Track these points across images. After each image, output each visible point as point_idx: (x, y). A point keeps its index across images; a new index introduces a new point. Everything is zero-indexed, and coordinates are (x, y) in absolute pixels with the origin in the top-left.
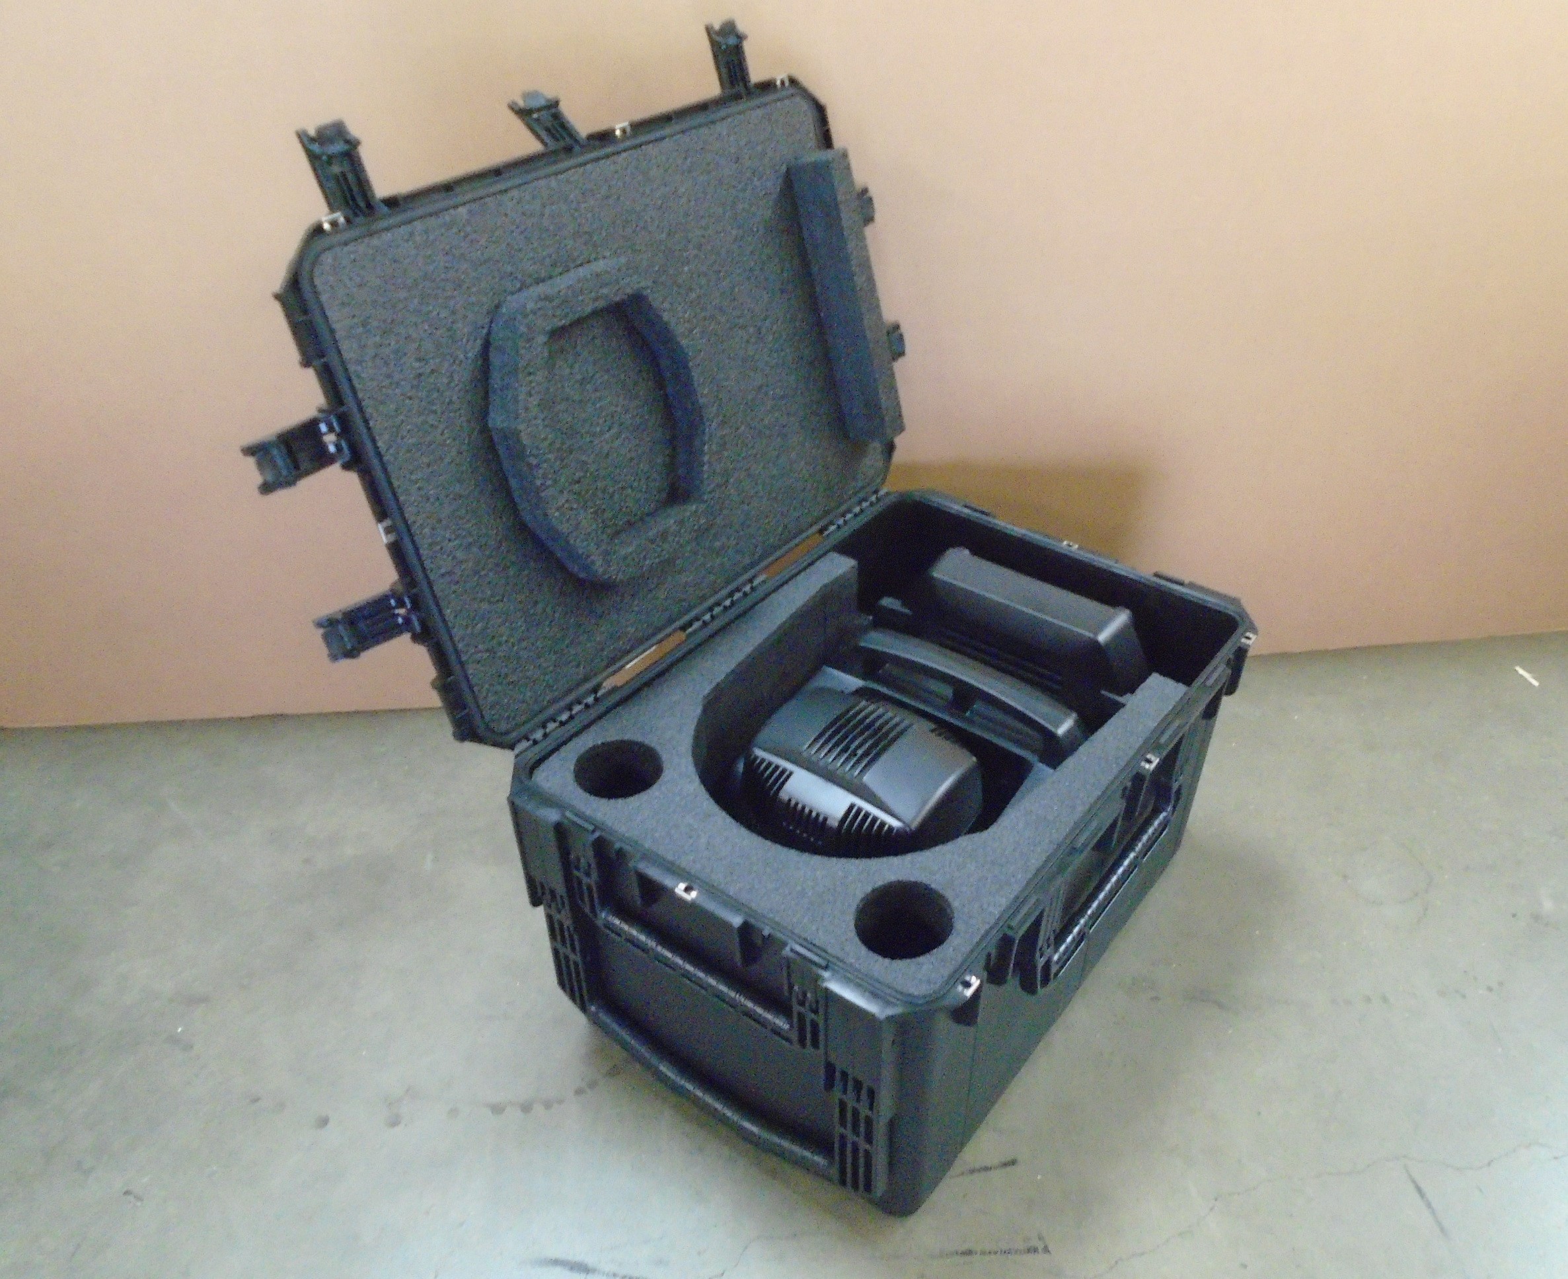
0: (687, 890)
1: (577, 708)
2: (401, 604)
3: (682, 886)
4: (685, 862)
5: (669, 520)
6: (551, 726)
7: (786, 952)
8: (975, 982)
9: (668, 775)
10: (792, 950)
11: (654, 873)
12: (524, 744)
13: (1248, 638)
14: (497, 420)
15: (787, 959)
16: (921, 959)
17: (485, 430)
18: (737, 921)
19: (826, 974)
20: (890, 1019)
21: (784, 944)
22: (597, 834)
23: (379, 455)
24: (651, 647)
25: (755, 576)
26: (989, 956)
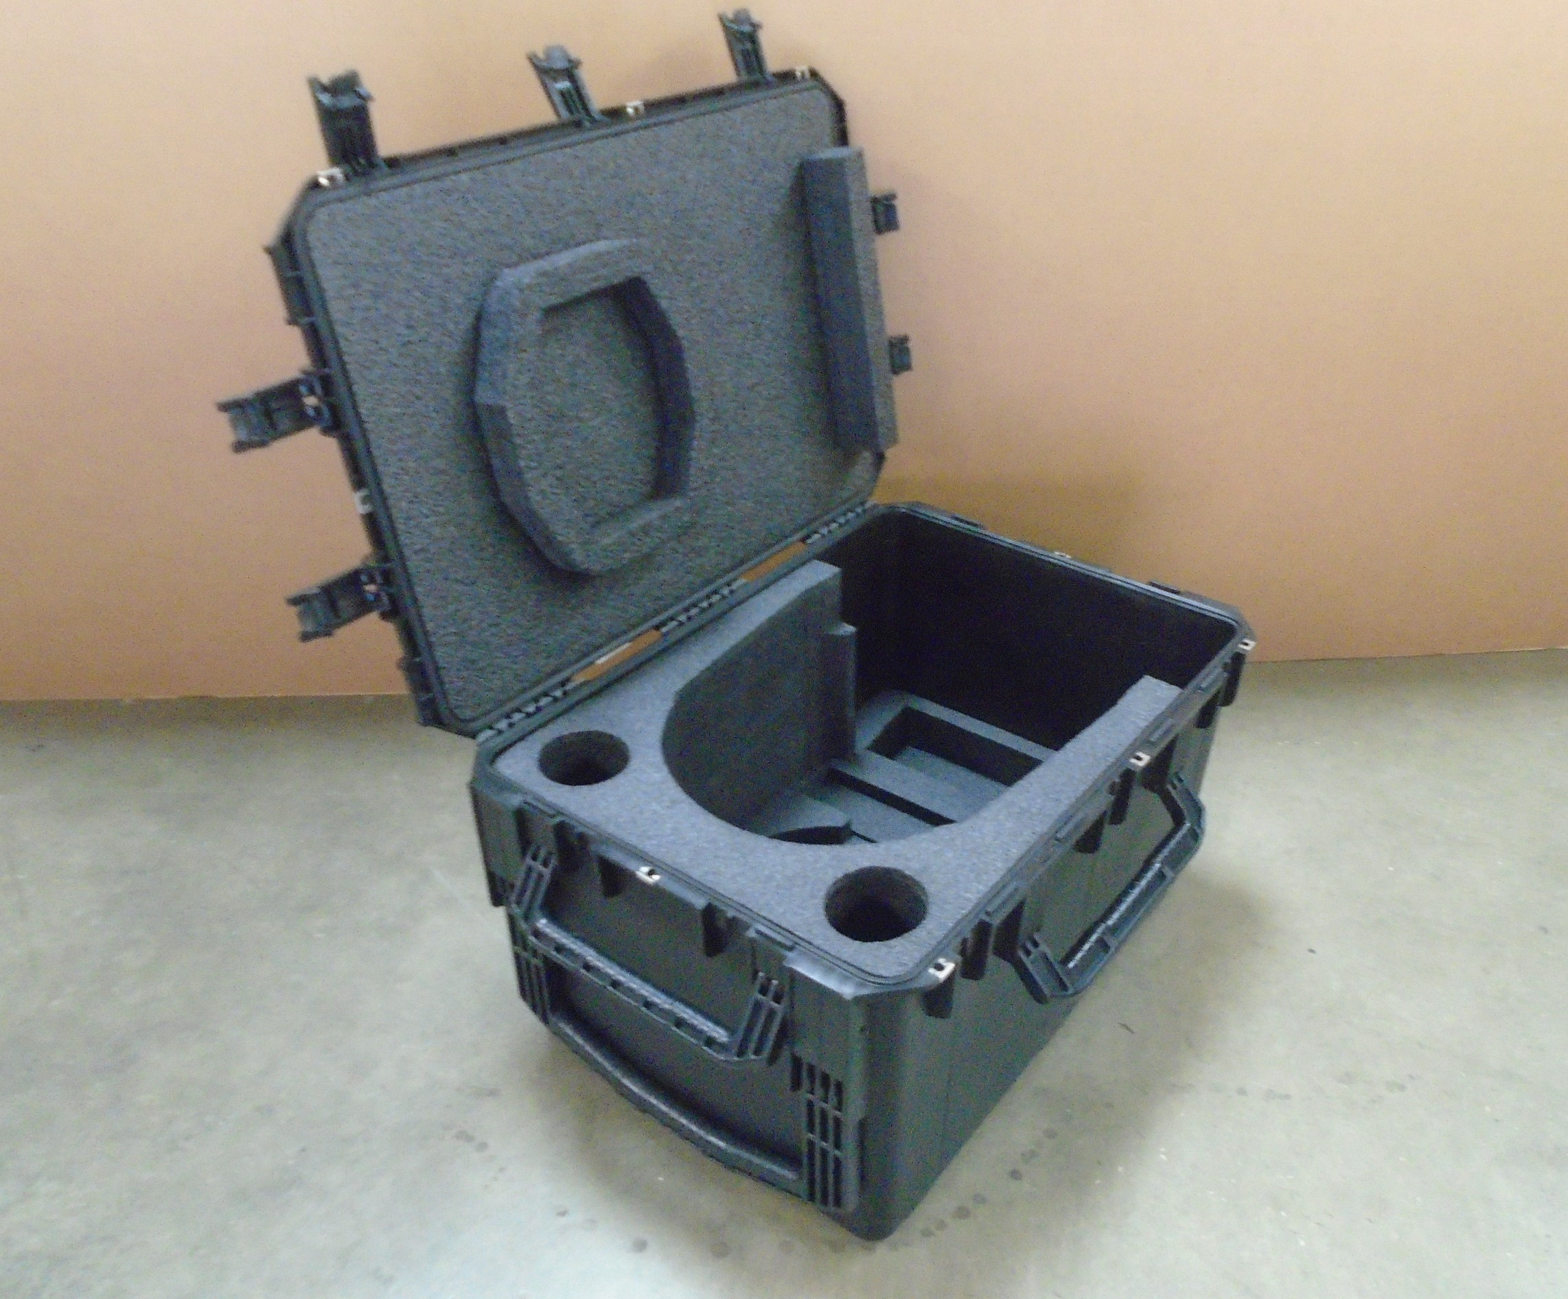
0: (651, 873)
1: (544, 701)
2: (372, 580)
3: (645, 869)
4: (649, 846)
5: (653, 513)
6: (517, 717)
7: (751, 934)
8: (949, 967)
9: (634, 764)
10: (758, 932)
11: (616, 856)
12: (487, 733)
13: (1246, 644)
14: (484, 395)
15: (752, 941)
16: (893, 942)
17: (471, 404)
18: (700, 902)
19: (790, 955)
20: (858, 1000)
21: (748, 924)
22: (558, 819)
23: (361, 422)
24: (624, 643)
25: (735, 580)
26: (965, 941)
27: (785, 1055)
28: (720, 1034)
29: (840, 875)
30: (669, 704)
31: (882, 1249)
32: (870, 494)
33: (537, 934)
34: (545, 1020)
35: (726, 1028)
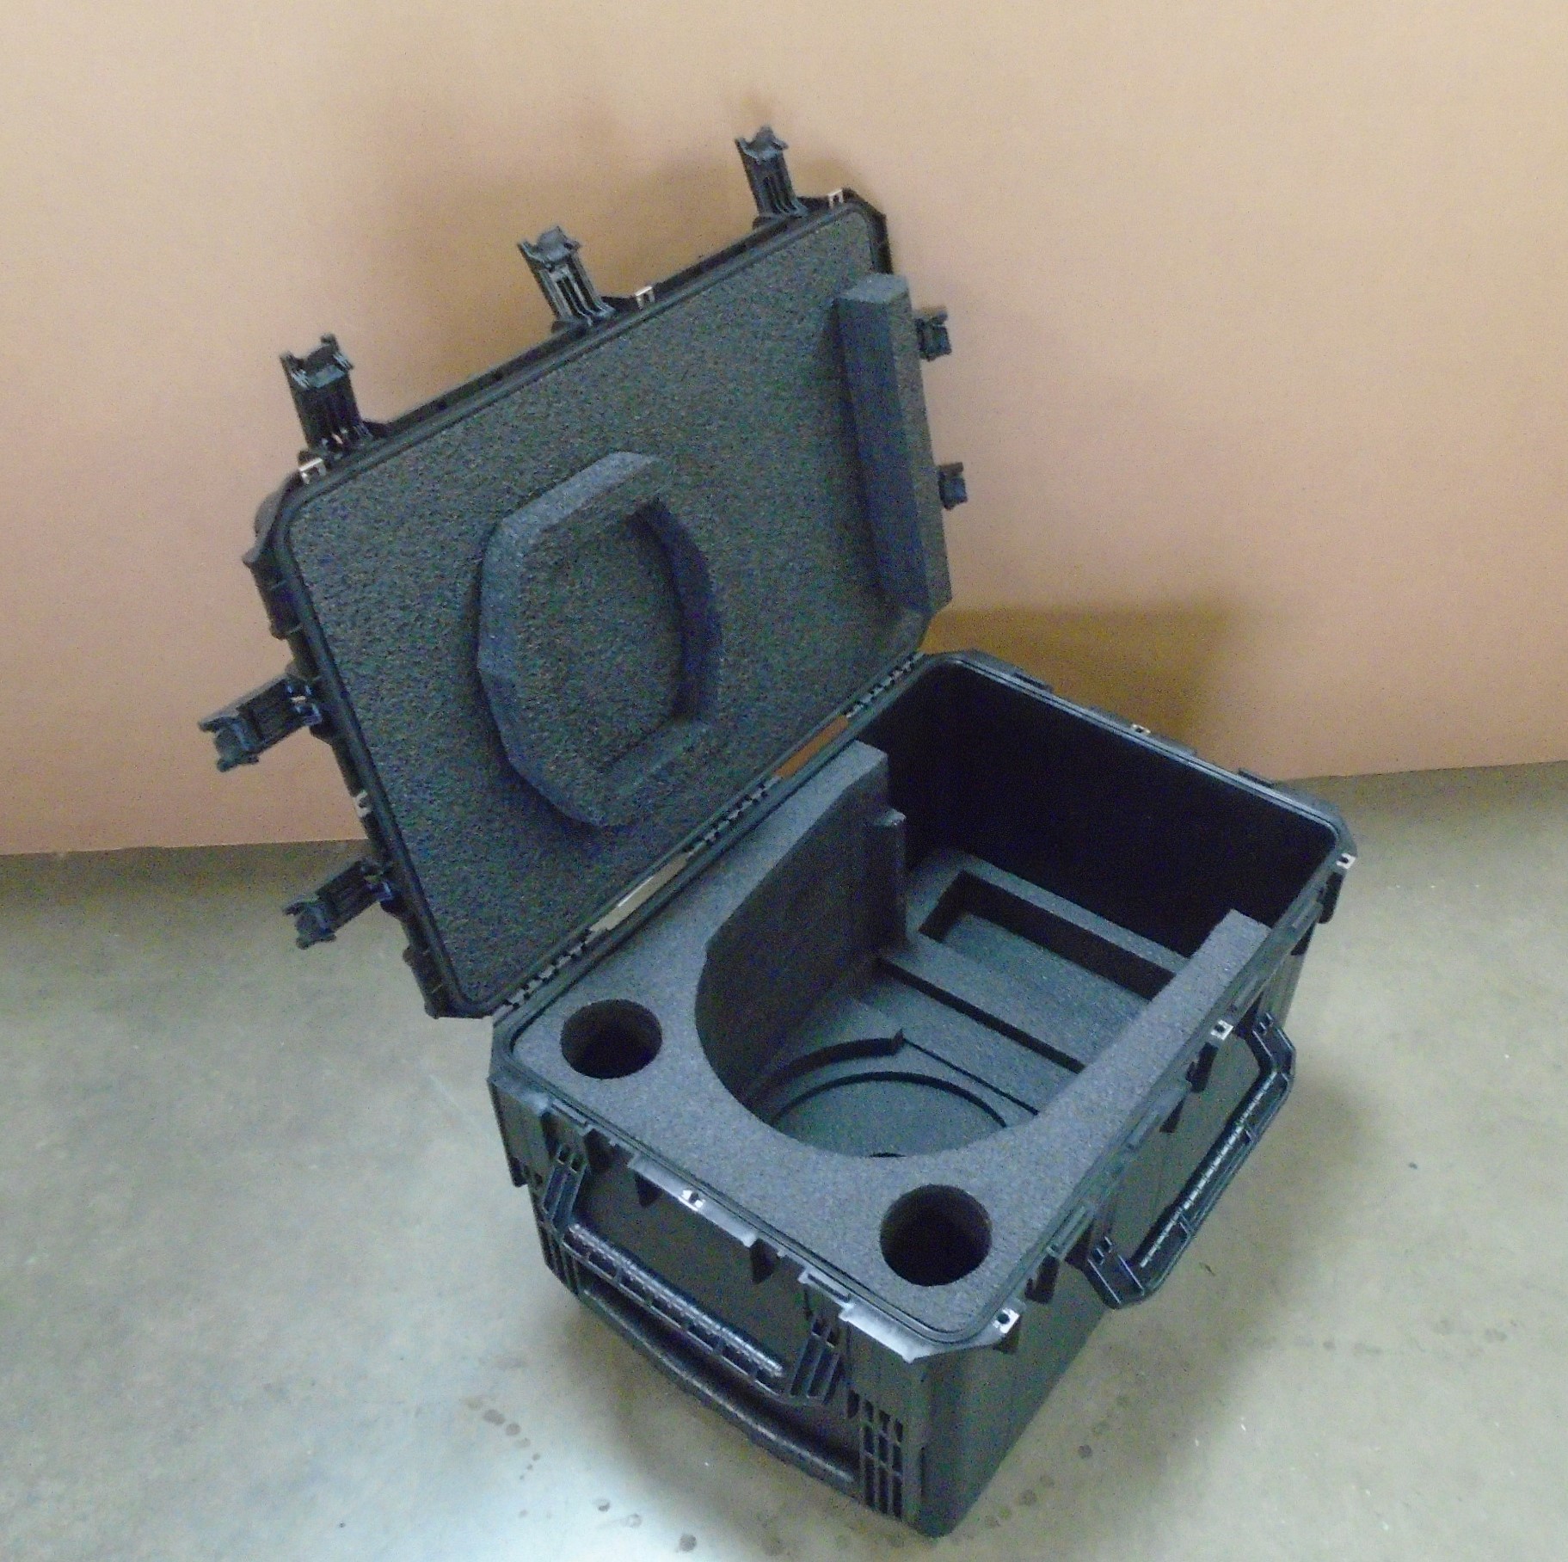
0: (693, 1199)
1: (562, 961)
2: (372, 871)
3: (687, 1194)
4: (689, 1162)
6: (534, 985)
7: (803, 1278)
8: (1013, 1317)
9: (668, 1046)
10: (811, 1278)
11: (653, 1176)
12: (504, 1009)
13: (1345, 861)
14: (486, 661)
15: (806, 1288)
16: (954, 1285)
17: (475, 677)
18: (748, 1239)
19: (848, 1306)
20: (918, 1361)
21: (801, 1269)
22: (590, 1128)
23: (357, 724)
24: (647, 878)
25: (768, 778)
26: (1030, 1280)
27: (842, 1390)
28: (773, 1367)
29: (897, 1196)
30: (700, 962)
31: (944, 1543)
32: (920, 644)
33: (569, 1239)
34: (575, 1291)
35: (779, 1360)
